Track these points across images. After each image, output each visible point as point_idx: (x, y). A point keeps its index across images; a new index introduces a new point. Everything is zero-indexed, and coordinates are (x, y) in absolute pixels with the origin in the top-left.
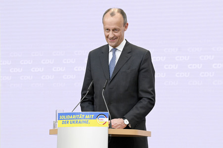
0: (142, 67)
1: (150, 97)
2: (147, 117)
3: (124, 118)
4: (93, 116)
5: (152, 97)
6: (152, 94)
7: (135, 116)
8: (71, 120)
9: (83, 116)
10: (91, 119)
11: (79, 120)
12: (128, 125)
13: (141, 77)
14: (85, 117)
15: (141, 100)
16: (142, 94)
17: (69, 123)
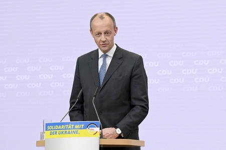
0: (134, 73)
1: (143, 104)
2: (140, 126)
3: (116, 127)
4: (83, 125)
5: (145, 105)
6: (145, 102)
7: (127, 125)
8: (60, 131)
9: (73, 126)
10: (81, 129)
11: (68, 131)
12: (120, 134)
13: (133, 84)
14: (74, 127)
15: (134, 108)
16: (135, 102)
17: (58, 133)
